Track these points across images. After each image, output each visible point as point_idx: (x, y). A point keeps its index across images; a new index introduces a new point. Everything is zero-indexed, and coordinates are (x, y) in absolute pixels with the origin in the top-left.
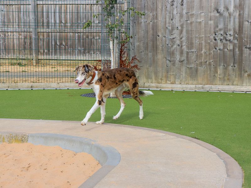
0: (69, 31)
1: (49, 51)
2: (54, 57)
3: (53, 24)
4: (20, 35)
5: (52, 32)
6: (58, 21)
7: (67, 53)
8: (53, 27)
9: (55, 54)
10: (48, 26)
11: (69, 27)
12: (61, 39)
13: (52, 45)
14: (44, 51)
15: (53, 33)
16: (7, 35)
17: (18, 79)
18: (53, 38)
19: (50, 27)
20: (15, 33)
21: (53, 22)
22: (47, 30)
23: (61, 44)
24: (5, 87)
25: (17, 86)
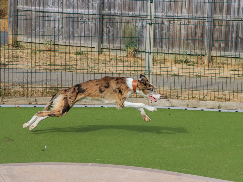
2: (234, 54)
4: (189, 22)
5: (233, 21)
8: (236, 13)
9: (236, 51)
13: (232, 37)
14: (220, 45)
15: (235, 22)
16: (172, 22)
18: (234, 28)
19: (232, 13)
20: (183, 20)
24: (183, 106)
25: (199, 106)
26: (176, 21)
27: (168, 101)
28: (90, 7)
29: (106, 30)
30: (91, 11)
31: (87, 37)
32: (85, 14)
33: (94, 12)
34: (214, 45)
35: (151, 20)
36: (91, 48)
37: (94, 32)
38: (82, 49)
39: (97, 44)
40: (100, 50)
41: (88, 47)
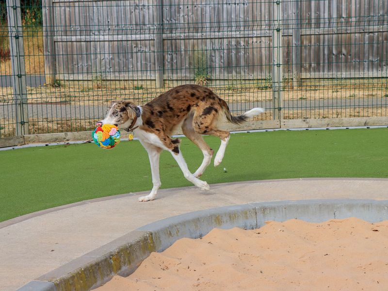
0: (353, 31)
1: (318, 64)
2: (327, 74)
3: (327, 21)
5: (324, 34)
6: (335, 15)
7: (349, 66)
8: (327, 25)
9: (329, 70)
10: (318, 25)
11: (353, 24)
12: (339, 45)
13: (324, 54)
14: (310, 65)
15: (326, 36)
16: (250, 42)
18: (326, 43)
19: (322, 25)
20: (263, 39)
21: (326, 16)
22: (317, 31)
23: (340, 53)
24: (322, 126)
25: (342, 124)
26: (255, 40)
27: (304, 121)
28: (147, 31)
29: (168, 57)
30: (147, 36)
31: (144, 70)
32: (140, 40)
33: (152, 36)
34: (303, 65)
35: (279, 25)
36: (150, 81)
37: (152, 61)
38: (140, 83)
39: (157, 75)
40: (163, 82)
41: (147, 80)
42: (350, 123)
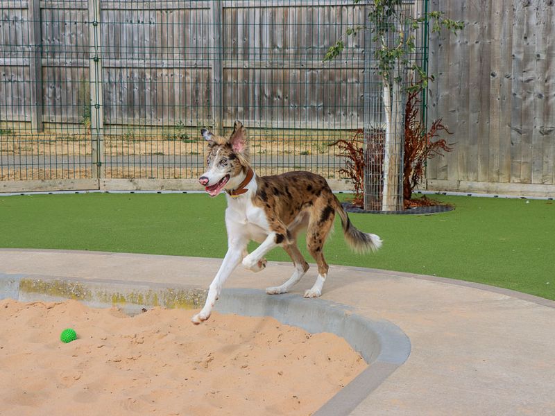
0: (292, 65)
1: (246, 108)
2: (258, 123)
3: (258, 51)
4: (186, 74)
5: (254, 69)
6: (267, 44)
7: (285, 114)
8: (258, 57)
9: (261, 117)
10: (246, 55)
11: (292, 57)
12: (273, 84)
13: (254, 96)
14: (236, 110)
15: (257, 72)
16: (159, 74)
17: (183, 170)
18: (257, 81)
19: (251, 57)
20: (176, 71)
21: (257, 45)
22: (247, 64)
23: (273, 94)
24: (155, 188)
25: (181, 186)
26: (165, 72)
27: (131, 181)
28: (20, 54)
29: (49, 91)
30: (20, 61)
31: (17, 106)
32: (11, 66)
33: (27, 61)
34: (227, 109)
35: (97, 53)
36: (24, 123)
37: (27, 95)
38: (10, 125)
39: (34, 115)
40: (41, 125)
41: (19, 121)
42: (190, 186)
